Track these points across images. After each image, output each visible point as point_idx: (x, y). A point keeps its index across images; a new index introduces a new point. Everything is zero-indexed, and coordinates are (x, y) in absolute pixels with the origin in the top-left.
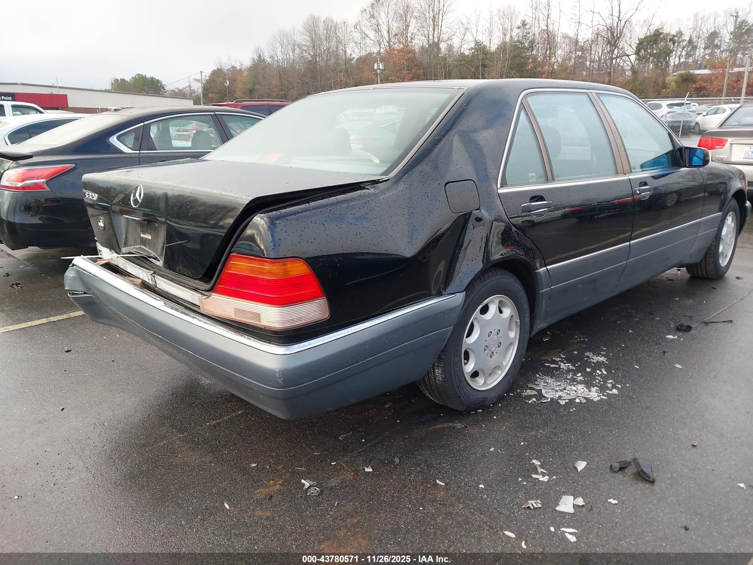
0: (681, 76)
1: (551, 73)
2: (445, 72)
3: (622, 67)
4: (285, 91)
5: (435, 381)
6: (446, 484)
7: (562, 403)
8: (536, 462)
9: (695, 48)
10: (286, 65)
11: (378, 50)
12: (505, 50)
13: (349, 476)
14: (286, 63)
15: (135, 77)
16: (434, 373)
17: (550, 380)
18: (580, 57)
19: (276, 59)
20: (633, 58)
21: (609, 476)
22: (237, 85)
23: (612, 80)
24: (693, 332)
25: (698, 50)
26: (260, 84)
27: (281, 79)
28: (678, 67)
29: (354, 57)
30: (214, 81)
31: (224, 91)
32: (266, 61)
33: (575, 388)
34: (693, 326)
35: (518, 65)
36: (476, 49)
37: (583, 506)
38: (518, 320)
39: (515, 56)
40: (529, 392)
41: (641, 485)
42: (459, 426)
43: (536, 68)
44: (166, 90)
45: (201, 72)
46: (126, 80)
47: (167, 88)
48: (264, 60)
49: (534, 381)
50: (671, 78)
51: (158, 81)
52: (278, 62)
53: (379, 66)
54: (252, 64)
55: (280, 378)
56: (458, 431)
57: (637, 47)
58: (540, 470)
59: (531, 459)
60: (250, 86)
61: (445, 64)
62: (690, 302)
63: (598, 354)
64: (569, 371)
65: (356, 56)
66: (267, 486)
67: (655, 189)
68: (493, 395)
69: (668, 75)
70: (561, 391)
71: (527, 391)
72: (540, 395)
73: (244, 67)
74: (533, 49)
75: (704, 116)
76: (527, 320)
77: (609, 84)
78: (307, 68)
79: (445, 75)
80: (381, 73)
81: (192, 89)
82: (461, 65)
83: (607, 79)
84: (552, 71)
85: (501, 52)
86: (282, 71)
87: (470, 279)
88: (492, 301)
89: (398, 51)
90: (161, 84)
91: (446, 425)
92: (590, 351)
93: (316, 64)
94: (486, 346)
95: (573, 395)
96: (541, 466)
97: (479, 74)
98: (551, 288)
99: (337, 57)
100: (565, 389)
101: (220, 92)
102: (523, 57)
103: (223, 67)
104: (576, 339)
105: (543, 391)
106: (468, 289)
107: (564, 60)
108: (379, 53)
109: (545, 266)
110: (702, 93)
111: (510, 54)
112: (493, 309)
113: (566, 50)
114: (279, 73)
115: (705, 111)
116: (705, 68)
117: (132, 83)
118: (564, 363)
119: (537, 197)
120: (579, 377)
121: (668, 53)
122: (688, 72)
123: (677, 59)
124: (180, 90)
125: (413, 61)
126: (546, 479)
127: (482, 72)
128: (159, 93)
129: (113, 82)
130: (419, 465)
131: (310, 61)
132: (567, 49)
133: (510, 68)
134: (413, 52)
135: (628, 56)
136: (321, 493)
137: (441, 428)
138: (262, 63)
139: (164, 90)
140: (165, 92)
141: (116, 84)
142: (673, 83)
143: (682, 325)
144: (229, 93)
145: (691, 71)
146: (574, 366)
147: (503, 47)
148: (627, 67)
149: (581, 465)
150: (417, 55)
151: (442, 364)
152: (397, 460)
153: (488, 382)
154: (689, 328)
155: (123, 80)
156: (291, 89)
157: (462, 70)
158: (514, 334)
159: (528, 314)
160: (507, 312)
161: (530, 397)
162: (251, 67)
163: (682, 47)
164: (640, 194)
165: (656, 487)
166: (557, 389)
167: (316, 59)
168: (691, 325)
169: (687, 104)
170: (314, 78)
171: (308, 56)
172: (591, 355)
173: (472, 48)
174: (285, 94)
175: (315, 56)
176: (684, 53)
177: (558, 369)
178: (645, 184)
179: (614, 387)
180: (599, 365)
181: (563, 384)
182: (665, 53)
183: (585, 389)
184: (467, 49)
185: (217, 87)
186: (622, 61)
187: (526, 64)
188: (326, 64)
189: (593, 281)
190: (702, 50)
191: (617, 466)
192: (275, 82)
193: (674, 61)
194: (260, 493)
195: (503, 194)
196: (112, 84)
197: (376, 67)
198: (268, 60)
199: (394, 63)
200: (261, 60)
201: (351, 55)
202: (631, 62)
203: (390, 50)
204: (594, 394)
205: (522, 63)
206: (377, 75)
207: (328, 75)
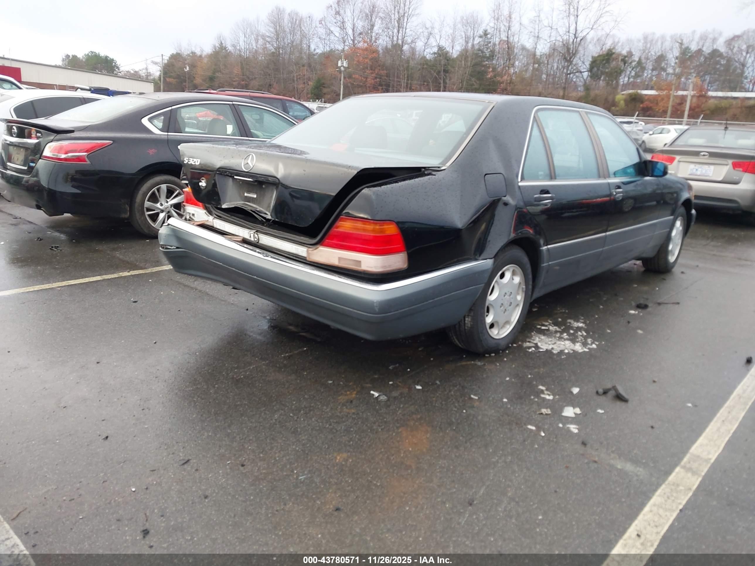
0: (630, 95)
1: (510, 83)
2: (408, 75)
3: (575, 82)
4: (246, 81)
5: (465, 327)
6: (479, 398)
7: (555, 352)
8: (541, 387)
9: (643, 69)
10: (248, 55)
11: (343, 47)
12: (466, 58)
13: (406, 391)
14: (248, 53)
15: (88, 54)
16: (465, 320)
17: (543, 337)
18: (537, 70)
19: (238, 48)
20: (586, 74)
21: (596, 397)
22: (196, 71)
23: (566, 94)
24: (649, 309)
25: (646, 71)
26: (220, 72)
27: (242, 68)
28: (626, 86)
29: (317, 52)
30: (173, 65)
31: (183, 76)
32: (227, 49)
33: (563, 343)
34: (650, 305)
35: (479, 73)
36: (439, 54)
37: (580, 414)
38: (524, 287)
39: (476, 65)
40: (528, 344)
41: (619, 403)
42: (479, 363)
43: (495, 77)
44: (120, 71)
45: (162, 55)
46: (78, 56)
47: (121, 69)
48: (225, 48)
49: (531, 337)
50: (621, 96)
51: (113, 60)
52: (240, 51)
53: (343, 63)
54: (213, 51)
55: (377, 306)
56: (480, 367)
57: (590, 65)
58: (546, 392)
59: (537, 386)
60: (210, 74)
61: (408, 66)
62: (645, 288)
63: (578, 321)
64: (556, 332)
65: (319, 51)
66: (346, 395)
67: (626, 192)
68: (503, 344)
69: (618, 94)
70: (553, 344)
71: (526, 343)
72: (537, 346)
73: (204, 54)
74: (493, 59)
75: (650, 135)
76: (530, 287)
77: (563, 98)
78: (270, 59)
79: (407, 77)
80: (345, 71)
81: (149, 71)
82: (423, 68)
83: (561, 93)
84: (510, 81)
85: (463, 59)
86: (244, 61)
87: (498, 249)
88: (508, 269)
89: (362, 50)
90: (115, 63)
91: (469, 363)
92: (571, 318)
93: (279, 56)
94: (502, 304)
95: (562, 348)
96: (547, 390)
97: (441, 78)
98: (549, 263)
99: (301, 51)
100: (555, 343)
101: (178, 77)
102: (484, 66)
103: (182, 51)
104: (559, 310)
105: (539, 344)
106: (496, 257)
107: (521, 72)
108: (343, 50)
109: (546, 245)
110: (648, 113)
111: (472, 61)
112: (508, 275)
113: (523, 62)
114: (241, 62)
115: (651, 130)
116: (652, 88)
117: (84, 60)
118: (552, 327)
119: (545, 191)
120: (565, 335)
121: (618, 72)
122: (637, 92)
123: (626, 79)
124: (136, 72)
125: (377, 61)
126: (551, 397)
127: (443, 77)
128: (113, 73)
129: (64, 58)
130: (456, 386)
131: (273, 53)
132: (525, 61)
133: (471, 76)
134: (376, 51)
135: (581, 72)
136: (388, 400)
137: (466, 365)
138: (224, 51)
139: (119, 70)
140: (120, 73)
141: (67, 60)
142: (622, 102)
143: (640, 304)
144: (188, 78)
145: (639, 91)
146: (560, 328)
147: (464, 54)
148: (580, 83)
149: (576, 390)
150: (381, 55)
151: (472, 314)
152: (438, 382)
153: (500, 333)
154: (645, 307)
155: (74, 57)
156: (252, 79)
157: (424, 74)
158: (520, 298)
159: (531, 283)
160: (517, 279)
161: (530, 348)
162: (211, 54)
163: (632, 68)
164: (616, 195)
165: (630, 404)
166: (550, 343)
167: (279, 51)
168: (647, 304)
169: (635, 122)
170: (277, 70)
171: (272, 47)
172: (572, 321)
173: (435, 53)
174: (246, 84)
175: (278, 48)
176: (633, 73)
177: (548, 330)
178: (619, 187)
179: (592, 343)
180: (579, 329)
181: (553, 340)
182: (616, 72)
183: (571, 344)
184: (429, 53)
185: (175, 72)
186: (575, 77)
187: (486, 72)
188: (290, 57)
189: (577, 262)
190: (650, 72)
191: (601, 391)
192: (237, 70)
193: (623, 80)
194: (342, 399)
195: (522, 186)
196: (63, 60)
197: (340, 64)
198: (230, 48)
199: (358, 61)
200: (222, 48)
201: (315, 50)
202: (583, 78)
203: (354, 49)
204: (578, 347)
205: (483, 71)
206: (340, 72)
207: (291, 68)
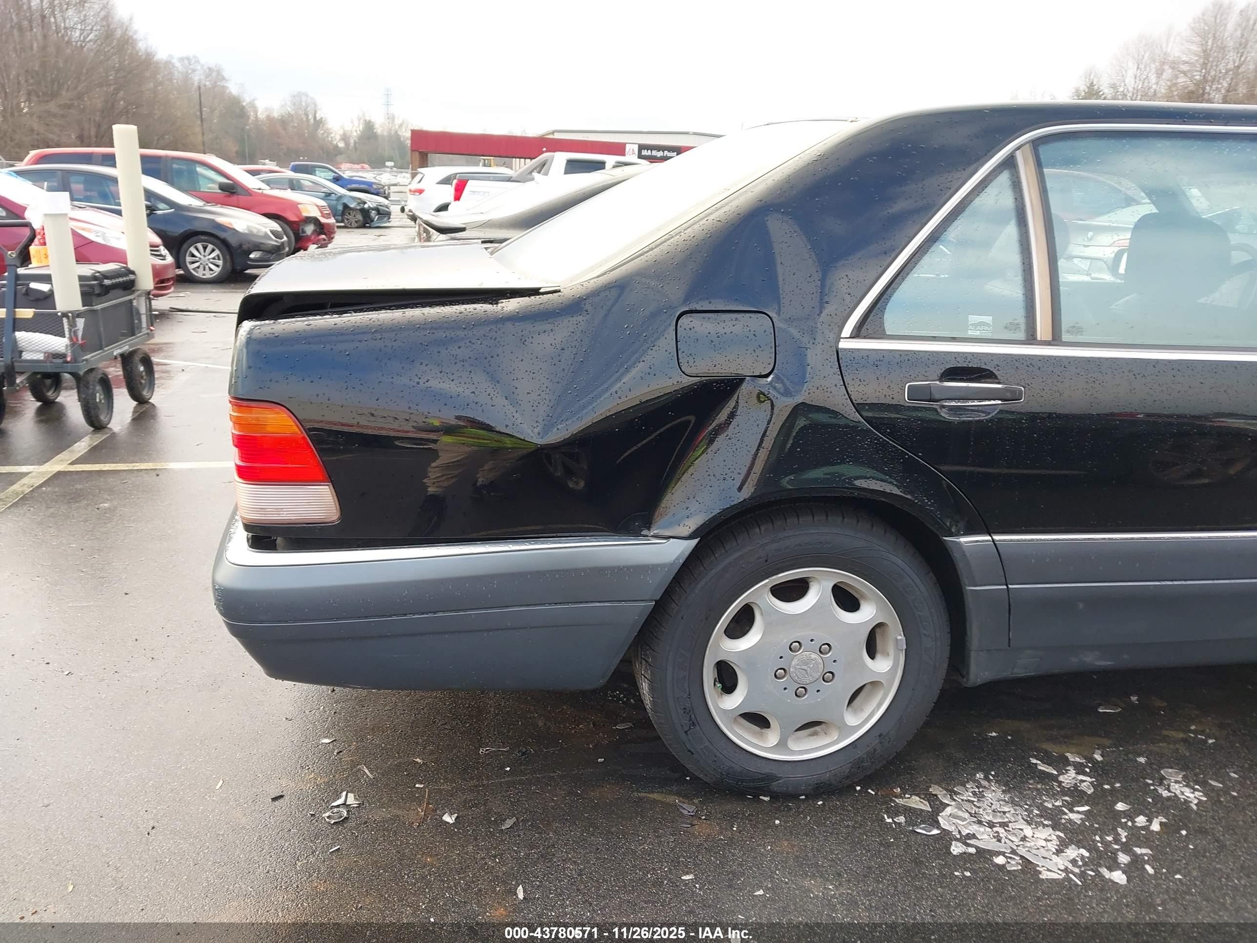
6: (528, 900)
38: (901, 637)
40: (914, 801)
71: (913, 797)
72: (930, 816)
92: (1184, 768)
94: (783, 669)
98: (1010, 586)
105: (948, 811)
106: (706, 535)
109: (986, 531)
112: (818, 595)
119: (971, 371)
136: (341, 823)
153: (793, 747)
158: (888, 665)
159: (932, 630)
172: (1175, 776)
195: (852, 351)
